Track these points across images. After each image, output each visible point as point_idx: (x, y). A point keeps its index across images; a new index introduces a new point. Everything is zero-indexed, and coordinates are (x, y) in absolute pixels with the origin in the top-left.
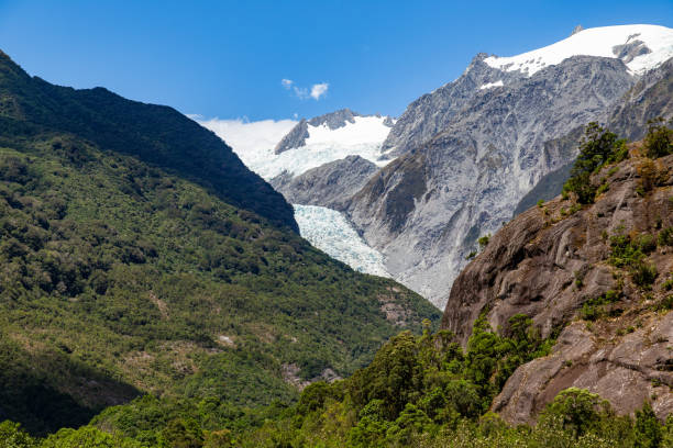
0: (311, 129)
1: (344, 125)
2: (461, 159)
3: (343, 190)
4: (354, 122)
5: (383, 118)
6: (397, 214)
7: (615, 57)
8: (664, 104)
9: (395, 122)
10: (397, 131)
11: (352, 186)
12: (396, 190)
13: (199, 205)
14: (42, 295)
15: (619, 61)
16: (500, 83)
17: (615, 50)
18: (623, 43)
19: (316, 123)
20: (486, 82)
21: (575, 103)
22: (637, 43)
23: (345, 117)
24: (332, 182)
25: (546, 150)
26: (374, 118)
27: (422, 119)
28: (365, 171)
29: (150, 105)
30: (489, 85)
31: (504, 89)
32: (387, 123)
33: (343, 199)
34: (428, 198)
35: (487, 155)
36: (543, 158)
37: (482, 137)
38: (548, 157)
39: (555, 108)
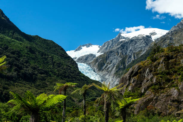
0: (82, 47)
1: (89, 47)
2: (115, 55)
3: (88, 61)
5: (98, 46)
6: (100, 67)
7: (150, 35)
9: (100, 47)
10: (101, 49)
12: (100, 62)
13: (57, 62)
14: (22, 80)
15: (150, 36)
16: (124, 40)
17: (150, 34)
18: (151, 32)
19: (83, 46)
20: (121, 39)
21: (140, 45)
22: (154, 32)
23: (90, 45)
24: (86, 59)
25: (134, 54)
26: (96, 45)
27: (107, 46)
28: (94, 57)
29: (48, 40)
30: (122, 40)
31: (125, 41)
32: (99, 47)
34: (107, 64)
35: (120, 55)
36: (133, 56)
37: (120, 51)
38: (134, 56)
39: (136, 45)
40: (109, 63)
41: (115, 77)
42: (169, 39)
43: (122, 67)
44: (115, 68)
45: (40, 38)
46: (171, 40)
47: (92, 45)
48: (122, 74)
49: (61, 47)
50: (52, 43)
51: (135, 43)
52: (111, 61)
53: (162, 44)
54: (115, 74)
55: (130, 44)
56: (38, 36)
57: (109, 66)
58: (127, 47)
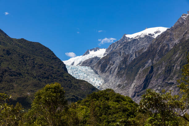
0: (90, 52)
1: (97, 50)
2: (117, 56)
3: (93, 64)
4: (99, 50)
6: (103, 68)
8: (160, 42)
10: (107, 51)
11: (95, 63)
12: (103, 63)
13: (39, 64)
18: (156, 31)
19: (91, 50)
20: (126, 40)
21: (143, 43)
24: (91, 62)
25: (135, 53)
26: (104, 49)
27: (112, 49)
33: (92, 66)
34: (110, 65)
35: (123, 55)
36: (134, 55)
37: (122, 51)
38: (136, 55)
39: (138, 44)
40: (112, 64)
41: (117, 77)
42: (169, 35)
43: (124, 66)
44: (117, 68)
45: (25, 40)
46: (170, 35)
47: (100, 48)
48: (124, 73)
49: (48, 48)
50: (38, 45)
51: (137, 42)
52: (114, 62)
53: (163, 40)
54: (117, 74)
55: (132, 43)
56: (23, 39)
57: (112, 67)
58: (129, 46)
